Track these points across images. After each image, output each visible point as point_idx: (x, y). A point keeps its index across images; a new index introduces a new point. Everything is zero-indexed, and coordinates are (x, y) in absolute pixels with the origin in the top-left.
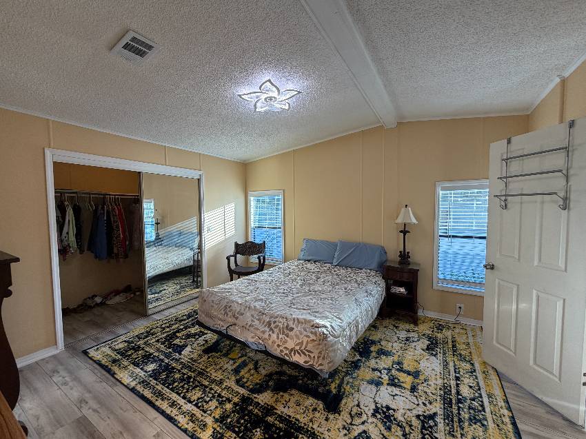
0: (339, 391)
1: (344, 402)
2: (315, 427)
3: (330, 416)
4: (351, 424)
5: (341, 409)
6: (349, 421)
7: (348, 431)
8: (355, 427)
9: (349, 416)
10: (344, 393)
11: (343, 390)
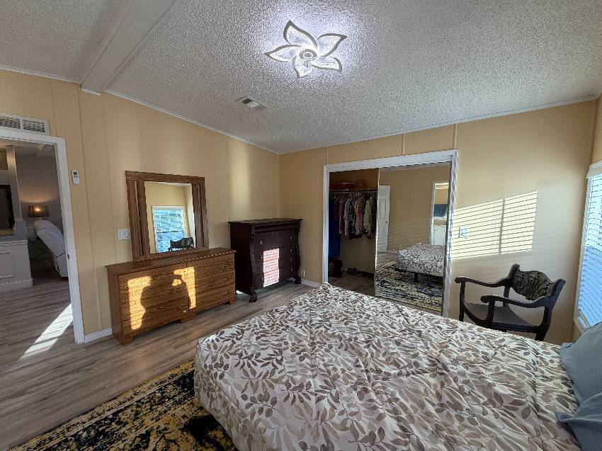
0: (209, 440)
1: (191, 438)
2: (185, 406)
3: (186, 420)
4: (163, 436)
5: (185, 433)
6: (166, 435)
7: (160, 431)
8: (158, 439)
9: (173, 438)
10: (203, 445)
11: (207, 445)
